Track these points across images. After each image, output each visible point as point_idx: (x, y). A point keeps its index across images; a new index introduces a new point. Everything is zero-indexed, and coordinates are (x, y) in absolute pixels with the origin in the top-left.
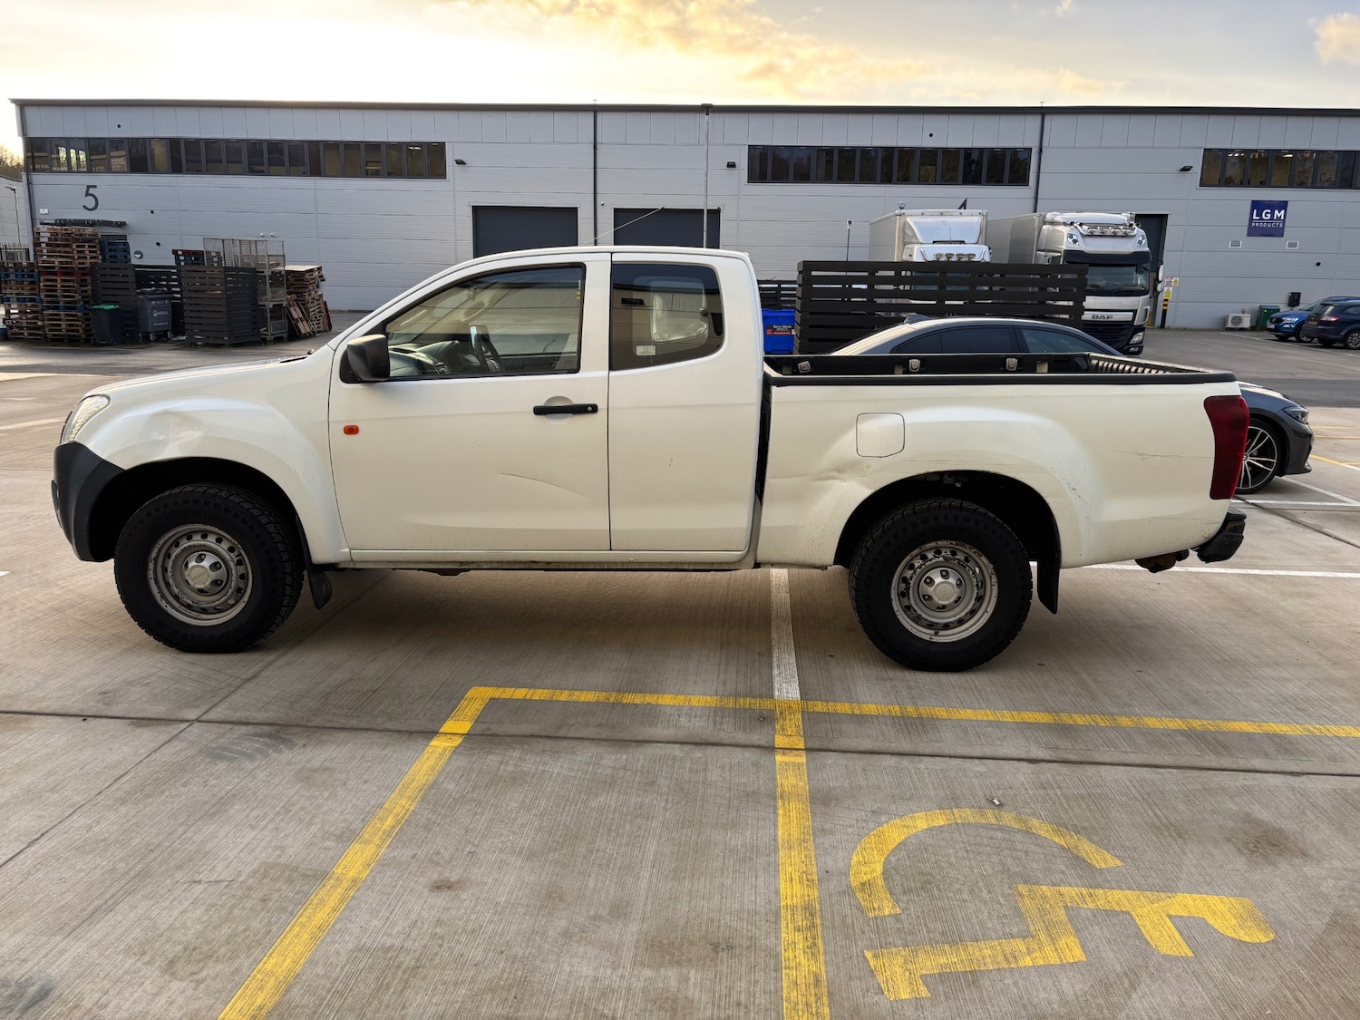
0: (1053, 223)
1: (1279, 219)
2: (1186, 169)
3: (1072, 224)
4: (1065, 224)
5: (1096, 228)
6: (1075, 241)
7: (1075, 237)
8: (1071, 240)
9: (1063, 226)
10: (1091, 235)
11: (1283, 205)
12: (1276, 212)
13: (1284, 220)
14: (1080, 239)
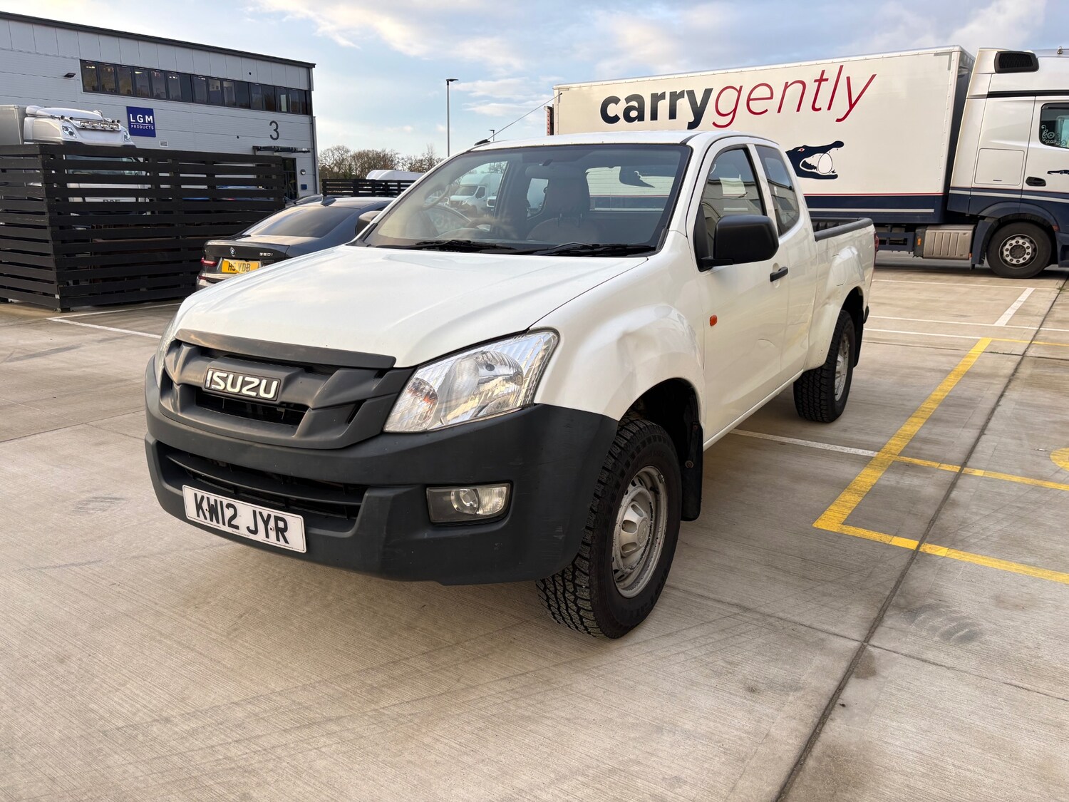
0: (34, 116)
1: (149, 122)
2: (69, 76)
3: (62, 117)
4: (52, 117)
5: (88, 122)
6: (71, 134)
7: (70, 130)
8: (67, 133)
9: (51, 120)
10: (84, 129)
11: (150, 112)
12: (147, 117)
13: (154, 124)
14: (75, 131)
